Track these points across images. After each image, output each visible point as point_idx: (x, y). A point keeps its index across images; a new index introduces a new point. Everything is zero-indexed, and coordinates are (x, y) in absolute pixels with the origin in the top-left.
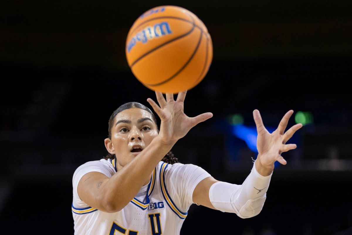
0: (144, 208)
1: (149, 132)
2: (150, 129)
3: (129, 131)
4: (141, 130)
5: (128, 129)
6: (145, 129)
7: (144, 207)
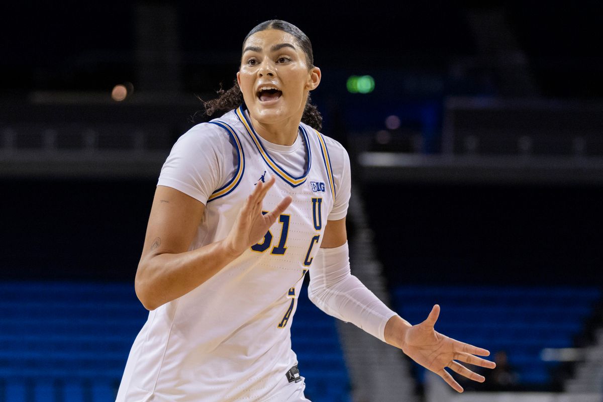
0: (294, 184)
1: (288, 64)
2: (289, 60)
3: (259, 63)
4: (277, 62)
5: (258, 59)
6: (282, 60)
7: (296, 182)
